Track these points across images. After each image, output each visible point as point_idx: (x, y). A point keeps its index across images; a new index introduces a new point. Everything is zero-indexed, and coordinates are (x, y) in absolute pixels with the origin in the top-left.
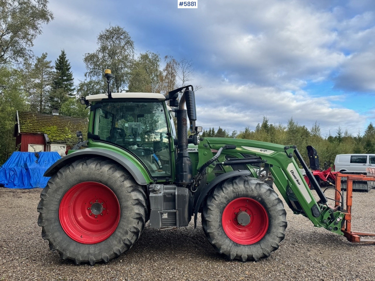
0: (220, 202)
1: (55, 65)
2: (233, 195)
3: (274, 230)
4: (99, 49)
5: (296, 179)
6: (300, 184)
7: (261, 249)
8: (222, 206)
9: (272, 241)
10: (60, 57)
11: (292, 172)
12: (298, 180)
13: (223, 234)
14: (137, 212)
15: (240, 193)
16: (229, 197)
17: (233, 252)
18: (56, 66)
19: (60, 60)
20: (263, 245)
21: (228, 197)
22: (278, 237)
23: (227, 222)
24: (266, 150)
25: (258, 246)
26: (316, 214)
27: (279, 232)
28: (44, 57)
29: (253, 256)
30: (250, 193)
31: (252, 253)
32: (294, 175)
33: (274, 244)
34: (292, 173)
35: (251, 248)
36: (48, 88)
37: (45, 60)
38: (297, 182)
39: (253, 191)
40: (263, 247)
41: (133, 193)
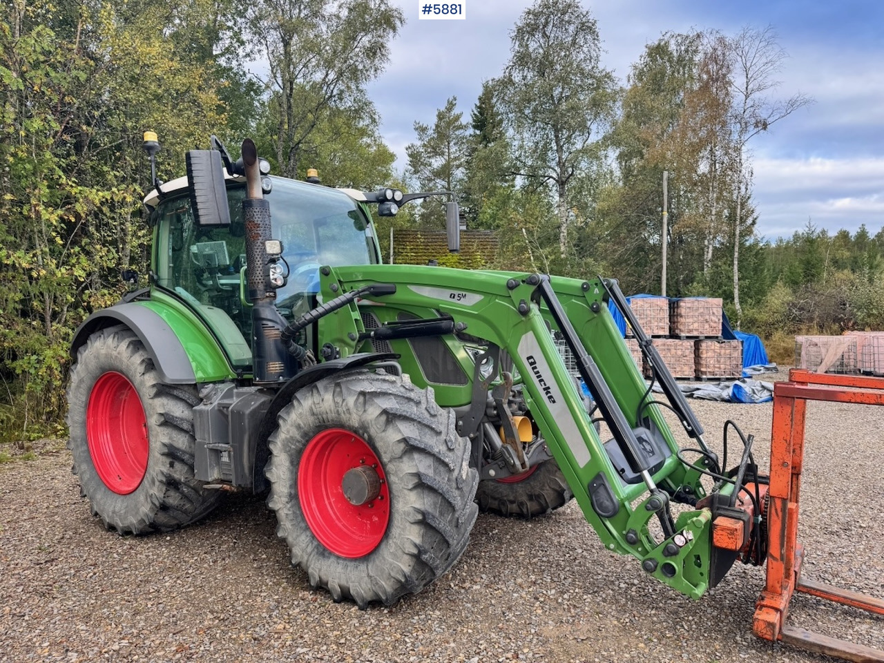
0: (288, 436)
1: (471, 120)
2: (311, 420)
3: (395, 531)
4: (511, 64)
5: (542, 383)
6: (554, 402)
7: (366, 578)
8: (293, 447)
9: (390, 560)
10: (480, 99)
11: (532, 360)
12: (548, 388)
13: (296, 517)
14: (166, 441)
15: (324, 416)
16: (305, 425)
17: (313, 569)
18: (474, 121)
19: (480, 107)
20: (372, 568)
21: (302, 425)
22: (404, 553)
23: (335, 491)
24: (464, 293)
25: (362, 567)
26: (604, 505)
27: (408, 539)
28: (451, 106)
29: (351, 592)
30: (344, 417)
31: (347, 582)
32: (538, 372)
33: (395, 570)
34: (531, 364)
35: (349, 568)
36: (459, 173)
37: (453, 113)
38: (547, 394)
39: (350, 413)
40: (371, 574)
41: (160, 399)
